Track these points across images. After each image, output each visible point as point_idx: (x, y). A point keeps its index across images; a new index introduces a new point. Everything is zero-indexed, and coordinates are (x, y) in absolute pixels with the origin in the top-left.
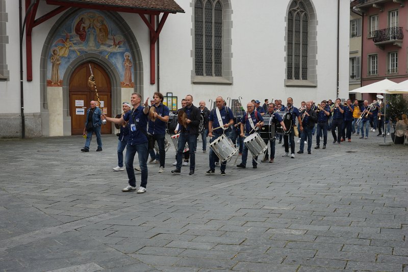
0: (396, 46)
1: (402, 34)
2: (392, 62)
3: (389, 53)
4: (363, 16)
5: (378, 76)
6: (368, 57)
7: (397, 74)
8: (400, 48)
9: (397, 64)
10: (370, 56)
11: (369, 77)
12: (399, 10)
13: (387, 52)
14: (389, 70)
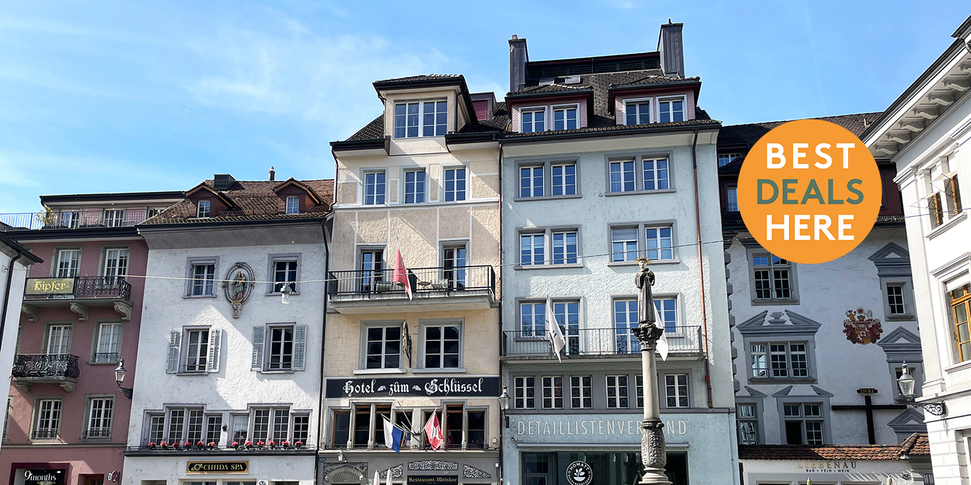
0: (65, 388)
1: (76, 368)
2: (43, 417)
3: (38, 400)
5: (6, 442)
7: (55, 441)
8: (69, 393)
9: (56, 422)
12: (72, 326)
13: (36, 398)
14: (35, 433)
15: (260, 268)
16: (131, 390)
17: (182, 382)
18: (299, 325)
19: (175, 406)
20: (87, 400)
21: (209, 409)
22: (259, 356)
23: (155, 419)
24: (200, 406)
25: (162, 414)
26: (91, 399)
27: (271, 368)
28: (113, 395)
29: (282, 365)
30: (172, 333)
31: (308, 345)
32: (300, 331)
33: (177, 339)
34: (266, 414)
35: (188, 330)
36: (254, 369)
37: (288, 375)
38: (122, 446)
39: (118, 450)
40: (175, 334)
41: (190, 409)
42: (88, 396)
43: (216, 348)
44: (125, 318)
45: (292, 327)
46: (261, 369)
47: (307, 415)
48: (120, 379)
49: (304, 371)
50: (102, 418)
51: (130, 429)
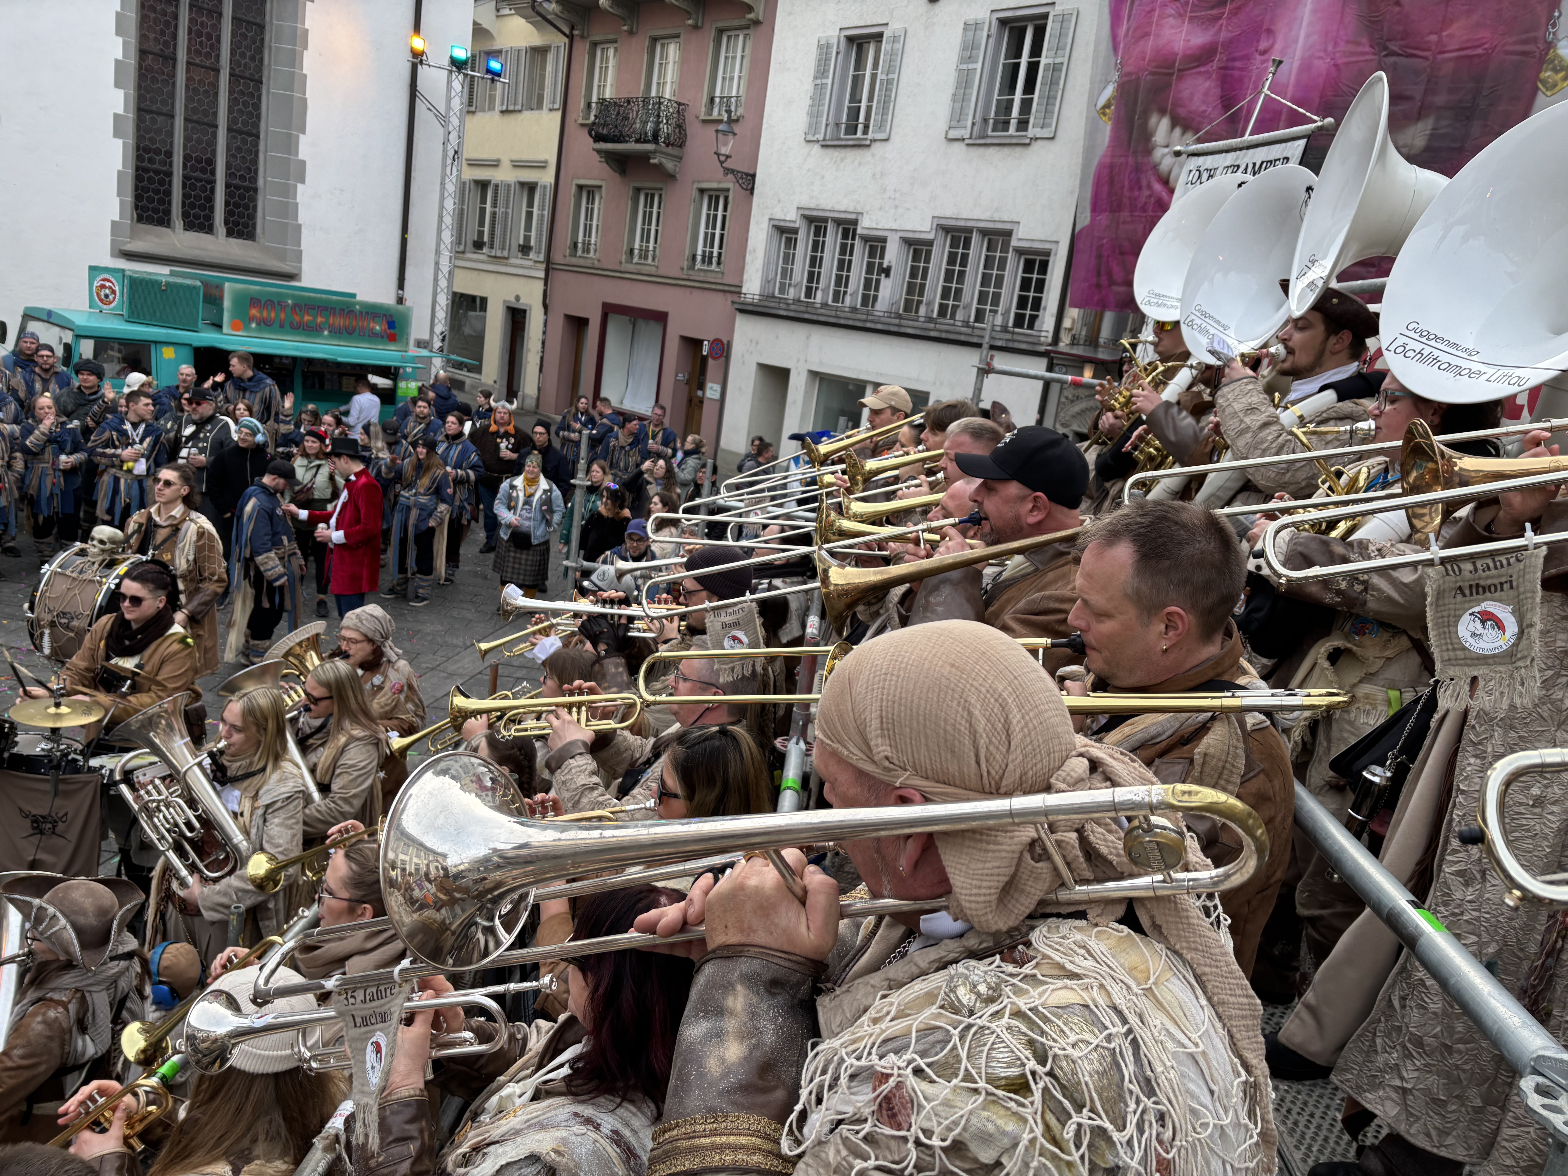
0: (659, 167)
1: (680, 127)
2: (644, 222)
3: (638, 190)
4: (571, 38)
5: (597, 264)
6: (574, 189)
7: (653, 270)
8: (671, 177)
9: (657, 232)
10: (580, 187)
11: (574, 261)
12: (681, 40)
13: (632, 185)
14: (631, 251)
16: (753, 176)
17: (827, 161)
18: (1059, 8)
19: (815, 213)
20: (695, 193)
21: (866, 225)
22: (965, 99)
23: (789, 240)
24: (853, 217)
25: (795, 231)
26: (702, 191)
27: (994, 130)
28: (730, 185)
29: (1013, 123)
30: (820, 46)
31: (1072, 66)
32: (1058, 25)
33: (827, 60)
34: (967, 246)
35: (850, 39)
36: (953, 134)
37: (1018, 150)
38: (736, 290)
39: (730, 298)
40: (824, 48)
41: (838, 222)
42: (696, 185)
43: (889, 82)
44: (751, 16)
45: (1046, 16)
46: (966, 133)
47: (1048, 253)
48: (724, 150)
49: (1052, 138)
50: (718, 231)
51: (748, 258)
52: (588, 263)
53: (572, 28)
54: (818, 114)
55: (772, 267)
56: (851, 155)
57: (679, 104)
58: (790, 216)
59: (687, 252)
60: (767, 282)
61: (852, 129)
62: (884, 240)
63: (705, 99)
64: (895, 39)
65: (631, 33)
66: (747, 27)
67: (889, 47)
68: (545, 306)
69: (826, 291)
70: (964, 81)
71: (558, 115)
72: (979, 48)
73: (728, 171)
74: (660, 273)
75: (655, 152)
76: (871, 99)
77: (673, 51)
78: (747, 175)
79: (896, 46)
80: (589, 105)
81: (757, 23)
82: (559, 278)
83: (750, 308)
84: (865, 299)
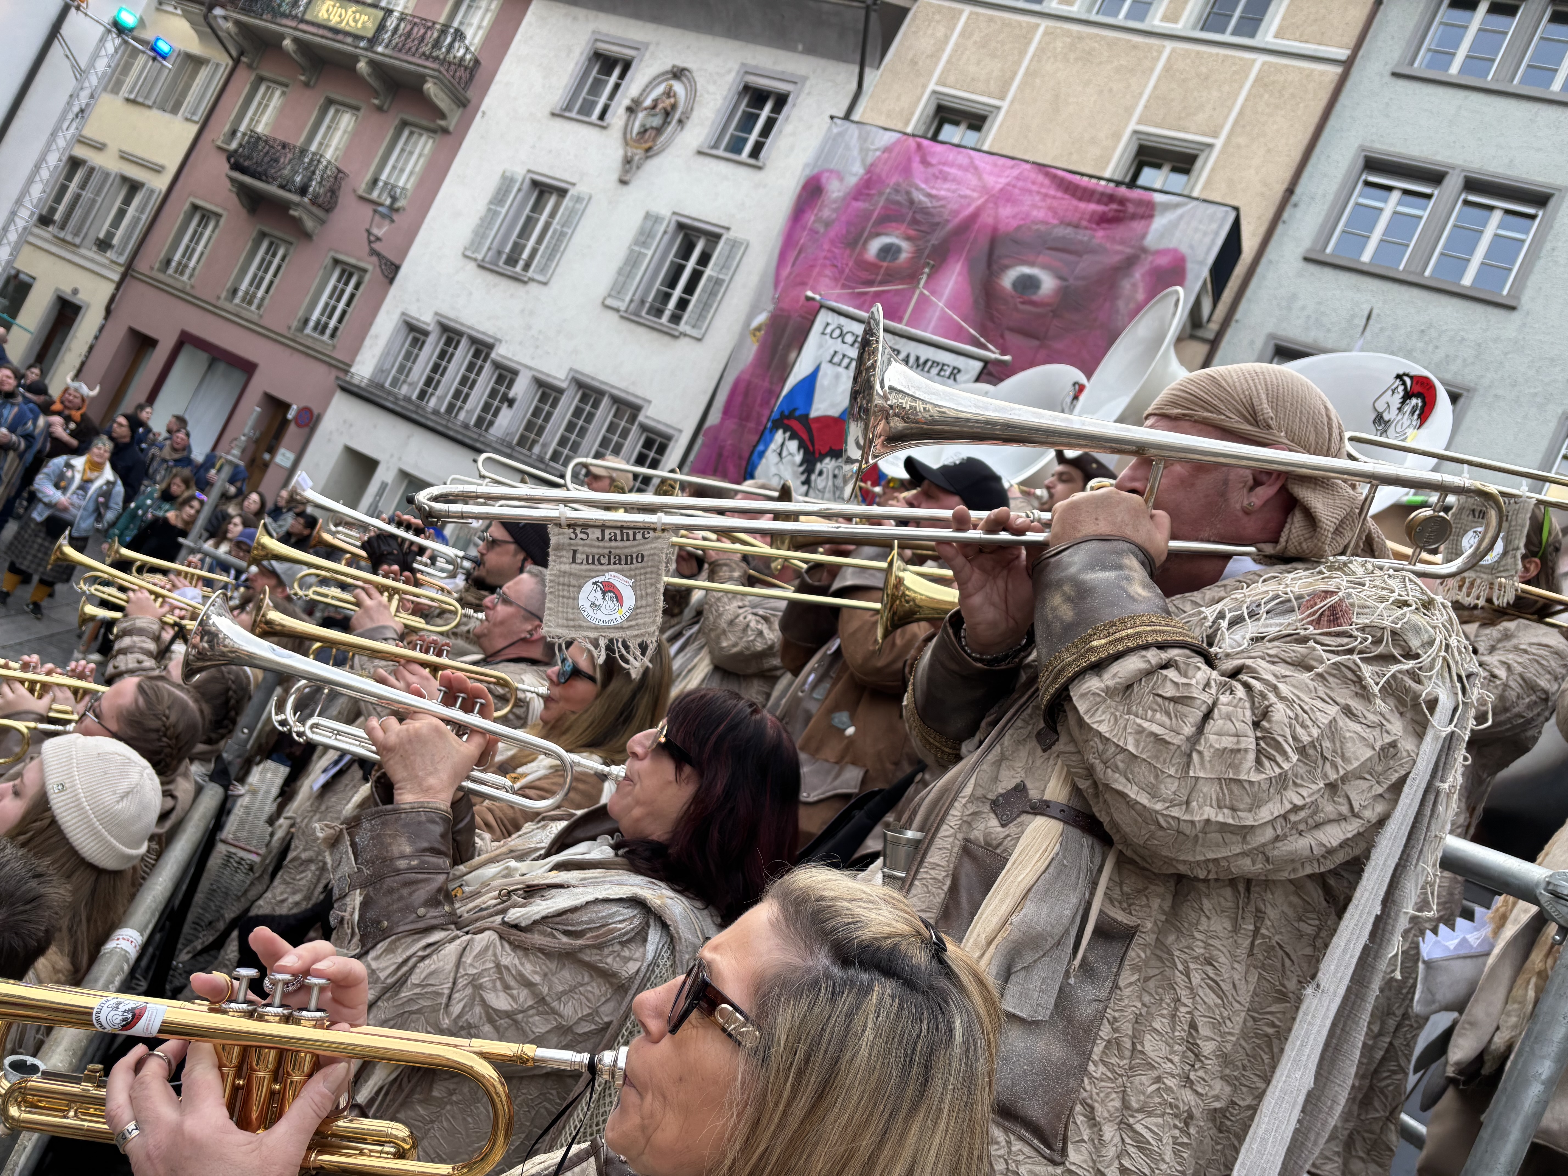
0: (297, 221)
1: (333, 192)
2: (259, 268)
3: (263, 235)
4: (237, 62)
5: (188, 289)
6: (187, 206)
7: (255, 318)
8: (307, 236)
9: (271, 283)
10: (195, 208)
11: (161, 276)
12: (361, 114)
13: (259, 227)
14: (235, 291)
15: (712, 88)
16: (398, 267)
17: (479, 280)
18: (732, 234)
19: (452, 324)
20: (328, 261)
21: (501, 352)
22: (629, 276)
23: (415, 341)
24: (491, 341)
25: (426, 334)
26: (336, 262)
27: (648, 313)
28: (370, 267)
29: (667, 314)
30: (504, 177)
31: (732, 286)
32: (728, 248)
33: (507, 192)
34: (596, 406)
35: (535, 184)
36: (609, 302)
37: (666, 339)
38: (344, 368)
39: (334, 373)
40: (507, 181)
41: (473, 340)
42: (332, 254)
43: (563, 234)
44: (442, 123)
45: (718, 237)
46: (623, 306)
47: (669, 438)
48: (375, 231)
49: (699, 340)
50: (341, 306)
51: (368, 342)
52: (179, 285)
53: (242, 53)
54: (484, 236)
55: (391, 359)
56: (505, 285)
57: (339, 171)
58: (426, 318)
59: (300, 314)
60: (380, 370)
61: (512, 261)
62: (515, 373)
63: (369, 176)
64: (578, 199)
65: (307, 85)
66: (434, 131)
67: (571, 204)
68: (108, 311)
69: (441, 399)
70: (632, 261)
71: (194, 129)
72: (653, 238)
73: (374, 252)
74: (262, 323)
75: (298, 205)
76: (539, 241)
77: (347, 120)
78: (392, 264)
79: (578, 206)
80: (234, 133)
81: (445, 131)
82: (135, 289)
83: (355, 389)
84: (480, 421)
